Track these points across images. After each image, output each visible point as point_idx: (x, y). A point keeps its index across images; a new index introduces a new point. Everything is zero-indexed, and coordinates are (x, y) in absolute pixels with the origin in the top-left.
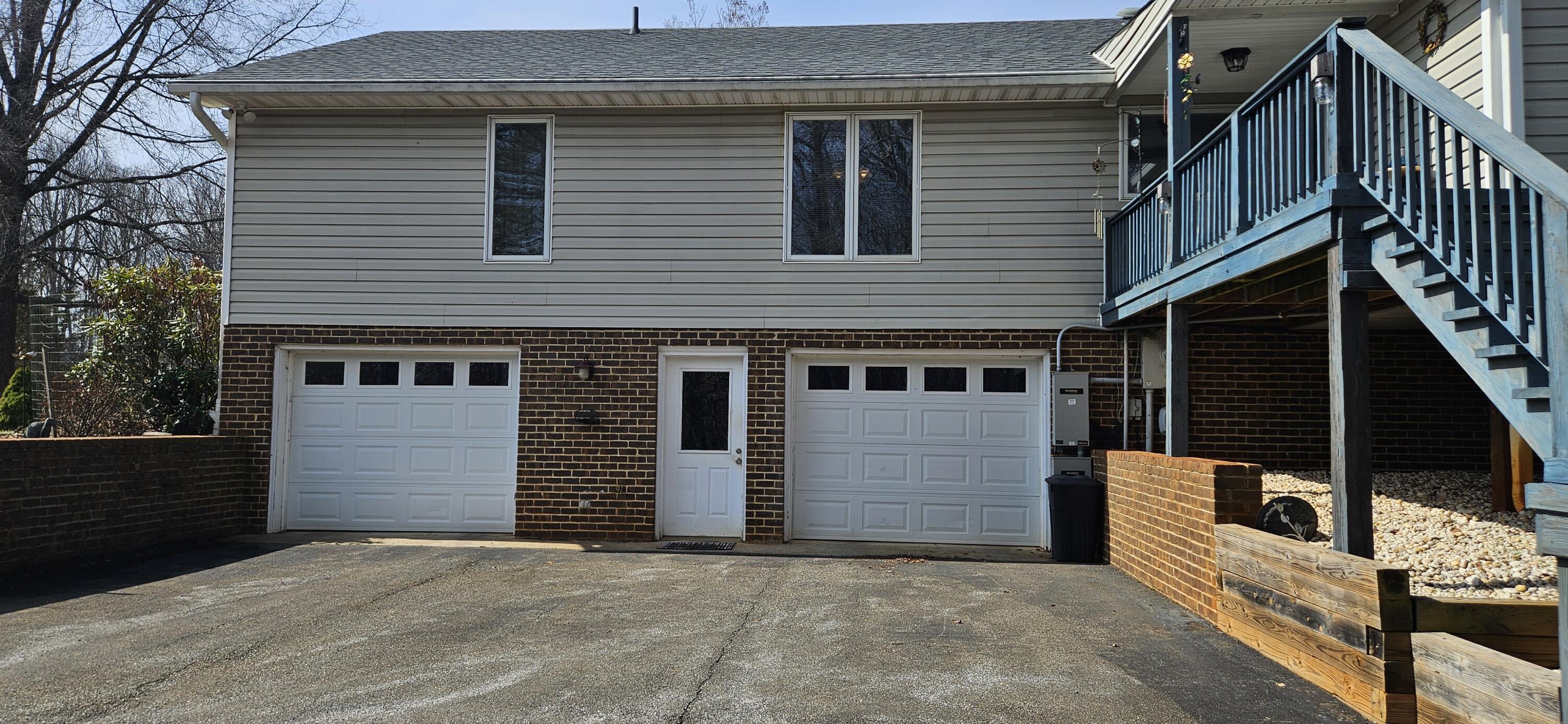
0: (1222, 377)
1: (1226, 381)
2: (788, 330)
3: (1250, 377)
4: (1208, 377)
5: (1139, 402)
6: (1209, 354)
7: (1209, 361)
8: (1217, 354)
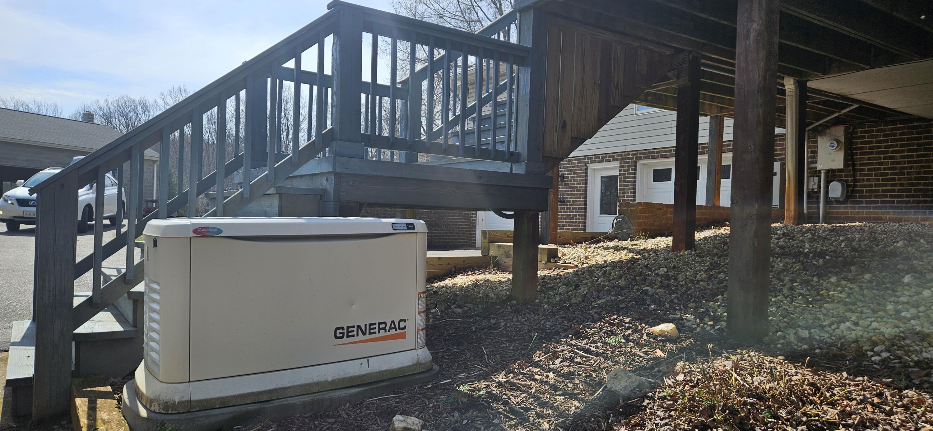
0: (880, 158)
1: (882, 161)
2: (636, 151)
3: (902, 157)
4: (869, 159)
5: (816, 179)
6: (871, 142)
7: (871, 148)
8: (877, 142)
